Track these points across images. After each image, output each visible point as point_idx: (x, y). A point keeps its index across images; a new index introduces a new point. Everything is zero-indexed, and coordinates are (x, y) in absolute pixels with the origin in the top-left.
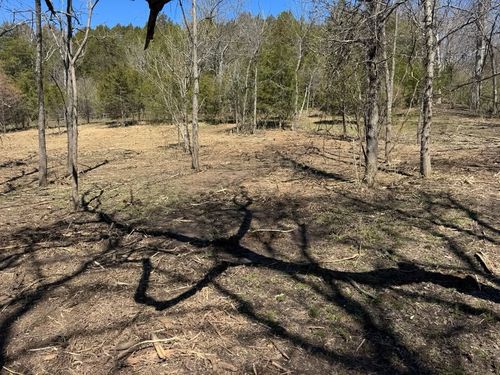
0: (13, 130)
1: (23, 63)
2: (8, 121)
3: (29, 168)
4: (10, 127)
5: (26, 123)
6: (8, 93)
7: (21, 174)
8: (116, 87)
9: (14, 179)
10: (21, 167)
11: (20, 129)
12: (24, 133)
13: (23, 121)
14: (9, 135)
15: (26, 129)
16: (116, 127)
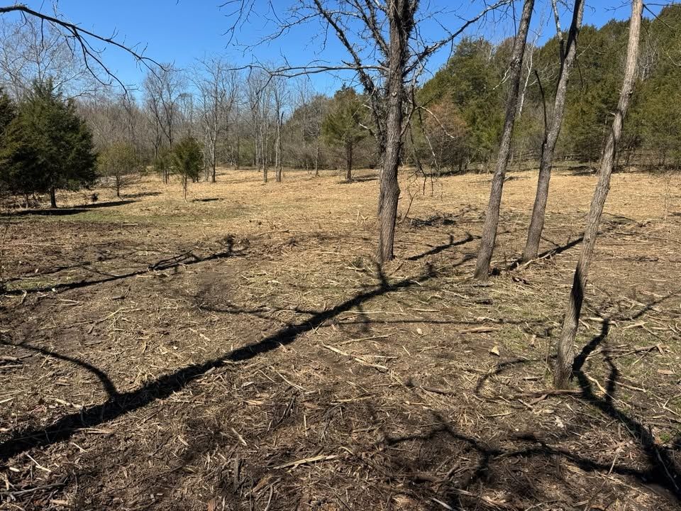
0: (448, 174)
1: (474, 89)
2: (444, 162)
3: (459, 232)
4: (445, 170)
5: (463, 165)
6: (451, 126)
7: (447, 242)
8: (601, 110)
9: (438, 249)
10: (450, 227)
11: (455, 173)
12: (458, 178)
13: (460, 163)
14: (442, 179)
15: (462, 173)
16: (586, 174)
